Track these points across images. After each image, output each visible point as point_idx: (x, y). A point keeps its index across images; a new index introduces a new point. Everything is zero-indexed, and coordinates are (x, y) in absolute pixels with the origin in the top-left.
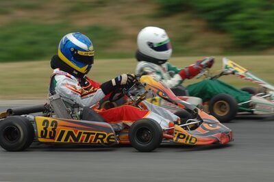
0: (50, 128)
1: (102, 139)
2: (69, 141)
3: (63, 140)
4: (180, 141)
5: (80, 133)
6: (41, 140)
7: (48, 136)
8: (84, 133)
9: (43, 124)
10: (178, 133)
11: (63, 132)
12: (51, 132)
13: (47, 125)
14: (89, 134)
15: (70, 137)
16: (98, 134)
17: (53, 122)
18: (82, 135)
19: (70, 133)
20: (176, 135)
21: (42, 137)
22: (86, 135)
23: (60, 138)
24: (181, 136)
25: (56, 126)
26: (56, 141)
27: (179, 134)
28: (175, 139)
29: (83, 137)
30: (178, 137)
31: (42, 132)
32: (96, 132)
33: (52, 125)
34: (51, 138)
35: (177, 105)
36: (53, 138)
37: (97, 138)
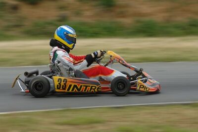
0: (62, 83)
1: (94, 89)
2: (74, 91)
3: (70, 90)
4: (141, 89)
5: (81, 86)
6: (57, 90)
7: (61, 88)
9: (58, 81)
10: (140, 84)
11: (70, 86)
12: (63, 86)
14: (86, 87)
15: (75, 89)
16: (92, 86)
17: (64, 79)
18: (83, 87)
19: (75, 86)
20: (139, 86)
21: (58, 88)
22: (85, 87)
23: (69, 89)
24: (142, 87)
25: (66, 82)
26: (66, 91)
28: (138, 88)
29: (83, 88)
31: (58, 85)
32: (91, 85)
33: (64, 82)
34: (63, 89)
35: (130, 68)
36: (65, 89)
37: (91, 89)
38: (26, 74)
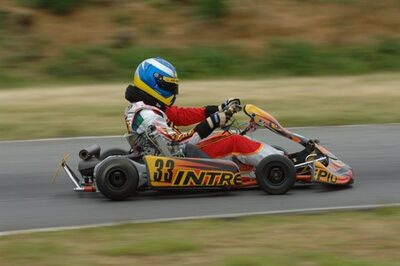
0: (165, 169)
1: (228, 180)
2: (189, 184)
3: (181, 184)
4: (322, 179)
5: (203, 174)
6: (155, 184)
7: (163, 179)
8: (208, 174)
9: (157, 165)
10: (319, 169)
11: (181, 174)
12: (166, 174)
13: (162, 166)
14: (213, 175)
15: (191, 180)
16: (224, 175)
17: (168, 162)
18: (205, 176)
19: (190, 175)
20: (317, 173)
21: (156, 180)
22: (210, 176)
23: (178, 181)
24: (323, 174)
25: (172, 166)
26: (173, 185)
27: (321, 171)
28: (316, 177)
29: (207, 178)
30: (320, 174)
31: (155, 174)
32: (222, 172)
33: (167, 166)
34: (167, 181)
35: (291, 138)
36: (169, 181)
37: (223, 179)
38: (83, 154)
